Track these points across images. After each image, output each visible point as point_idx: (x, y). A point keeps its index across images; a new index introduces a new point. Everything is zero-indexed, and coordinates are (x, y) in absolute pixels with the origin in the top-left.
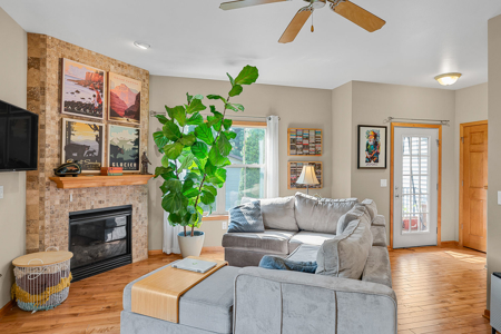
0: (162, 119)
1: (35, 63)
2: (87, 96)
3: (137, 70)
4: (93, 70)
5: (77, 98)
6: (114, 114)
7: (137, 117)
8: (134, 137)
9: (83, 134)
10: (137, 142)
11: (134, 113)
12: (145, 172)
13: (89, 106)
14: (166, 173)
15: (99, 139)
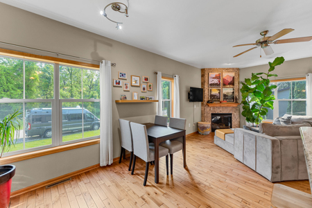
0: (243, 84)
1: (203, 76)
2: (216, 81)
3: (233, 69)
4: (217, 73)
5: (213, 82)
6: (224, 85)
7: (233, 84)
8: (232, 91)
9: (215, 92)
10: (233, 93)
11: (232, 83)
12: (237, 102)
13: (217, 84)
14: (245, 103)
15: (219, 93)
